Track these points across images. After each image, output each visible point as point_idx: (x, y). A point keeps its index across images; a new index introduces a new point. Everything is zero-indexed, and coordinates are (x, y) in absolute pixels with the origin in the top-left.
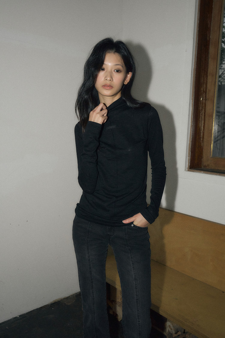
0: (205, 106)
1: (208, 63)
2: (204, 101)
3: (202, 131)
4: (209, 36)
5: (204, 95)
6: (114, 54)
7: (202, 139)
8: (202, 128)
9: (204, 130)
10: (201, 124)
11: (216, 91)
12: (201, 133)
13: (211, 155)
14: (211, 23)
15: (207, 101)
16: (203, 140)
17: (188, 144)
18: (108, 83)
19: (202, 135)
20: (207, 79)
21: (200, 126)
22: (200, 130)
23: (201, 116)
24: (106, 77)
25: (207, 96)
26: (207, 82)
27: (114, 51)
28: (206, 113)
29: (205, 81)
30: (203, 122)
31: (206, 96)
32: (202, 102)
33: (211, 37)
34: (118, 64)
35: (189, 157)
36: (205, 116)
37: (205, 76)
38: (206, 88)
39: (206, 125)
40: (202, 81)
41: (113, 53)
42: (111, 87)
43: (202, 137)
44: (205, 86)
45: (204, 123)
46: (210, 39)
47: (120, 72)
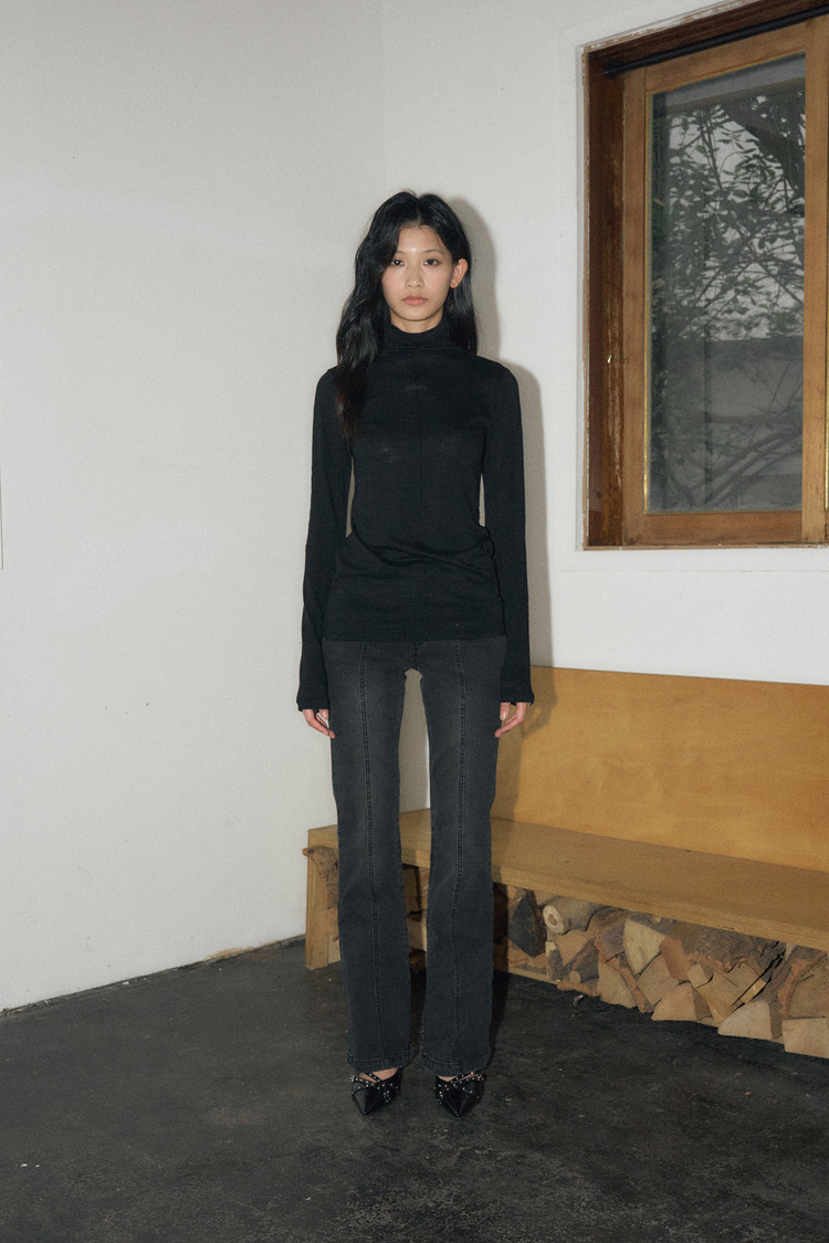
0: (622, 378)
1: (621, 266)
2: (617, 365)
3: (616, 446)
4: (621, 196)
5: (616, 348)
6: (420, 228)
7: (617, 467)
8: (617, 436)
9: (622, 442)
10: (614, 427)
11: (646, 336)
12: (613, 450)
13: (646, 508)
14: (621, 165)
15: (624, 365)
16: (621, 473)
17: (581, 479)
18: (415, 292)
19: (617, 454)
20: (621, 307)
21: (610, 429)
22: (611, 441)
23: (611, 403)
24: (408, 280)
25: (624, 351)
26: (621, 313)
27: (418, 222)
28: (625, 396)
29: (617, 314)
30: (617, 421)
31: (621, 353)
32: (613, 368)
33: (624, 199)
34: (431, 248)
35: (584, 512)
36: (622, 404)
37: (616, 300)
38: (621, 333)
39: (628, 429)
40: (609, 311)
41: (417, 228)
42: (422, 299)
43: (617, 460)
44: (616, 324)
45: (622, 424)
46: (622, 203)
47: (436, 265)
